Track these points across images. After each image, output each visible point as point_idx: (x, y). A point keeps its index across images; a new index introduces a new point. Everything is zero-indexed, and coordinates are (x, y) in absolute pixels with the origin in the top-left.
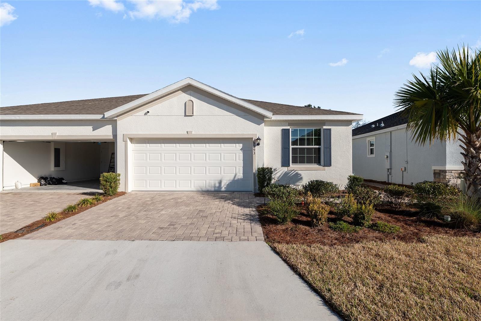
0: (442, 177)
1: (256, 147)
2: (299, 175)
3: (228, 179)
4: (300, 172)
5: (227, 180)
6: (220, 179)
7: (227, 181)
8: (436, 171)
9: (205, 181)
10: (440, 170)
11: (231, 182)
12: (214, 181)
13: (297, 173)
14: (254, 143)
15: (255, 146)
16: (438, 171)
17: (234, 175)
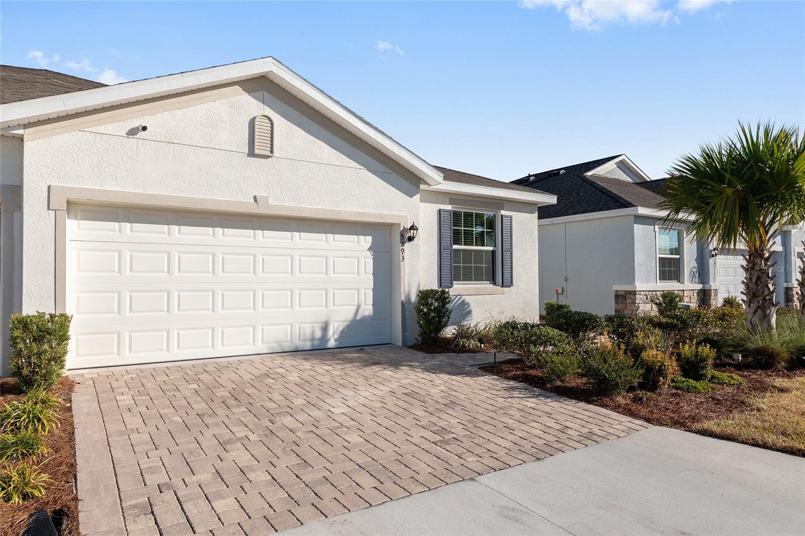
0: (628, 301)
1: (406, 244)
2: (467, 306)
3: (343, 319)
4: (468, 299)
5: (339, 321)
6: (324, 319)
7: (341, 323)
8: (619, 293)
9: (289, 327)
10: (626, 291)
11: (348, 326)
12: (311, 325)
13: (463, 301)
14: (402, 235)
15: (403, 243)
16: (623, 293)
17: (354, 308)
